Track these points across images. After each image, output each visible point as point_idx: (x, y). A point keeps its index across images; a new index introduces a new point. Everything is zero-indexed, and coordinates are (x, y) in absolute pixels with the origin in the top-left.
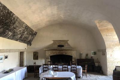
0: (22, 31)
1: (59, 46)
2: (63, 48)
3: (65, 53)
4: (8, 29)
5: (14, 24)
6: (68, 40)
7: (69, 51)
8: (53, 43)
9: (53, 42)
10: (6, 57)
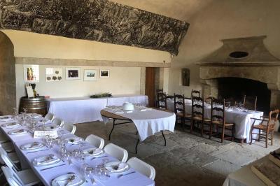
0: (129, 26)
1: (234, 55)
2: (242, 61)
3: (246, 74)
4: (87, 25)
5: (97, 14)
6: (265, 37)
7: (258, 69)
8: (223, 47)
9: (222, 44)
10: (105, 74)
